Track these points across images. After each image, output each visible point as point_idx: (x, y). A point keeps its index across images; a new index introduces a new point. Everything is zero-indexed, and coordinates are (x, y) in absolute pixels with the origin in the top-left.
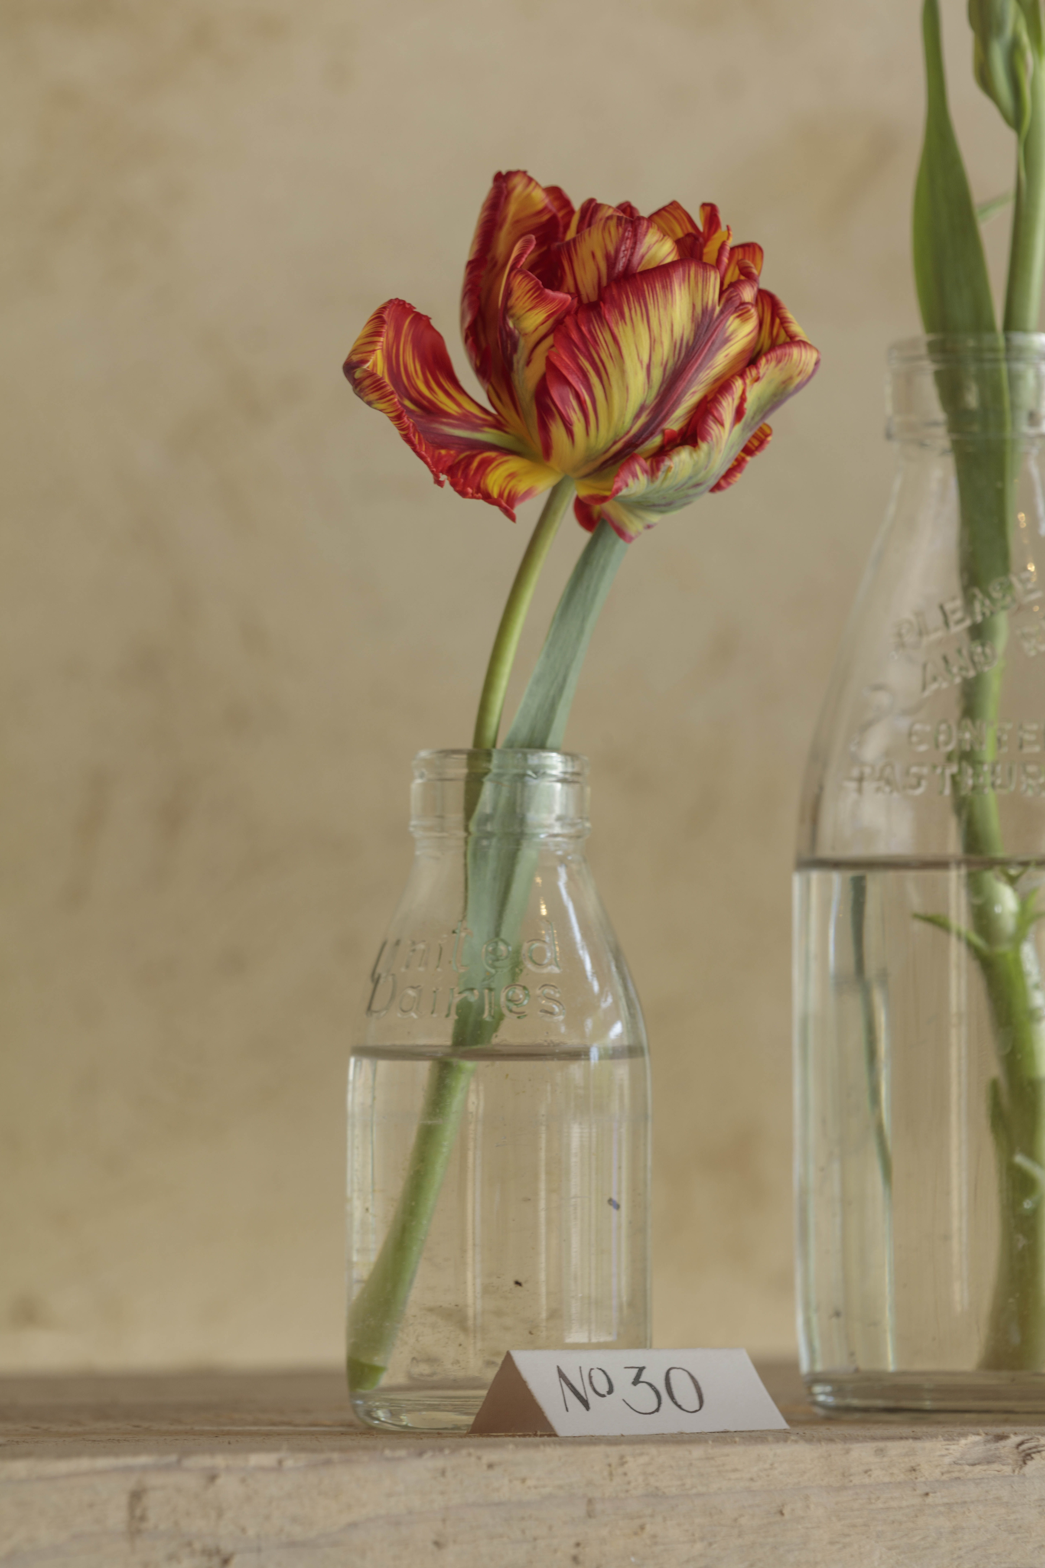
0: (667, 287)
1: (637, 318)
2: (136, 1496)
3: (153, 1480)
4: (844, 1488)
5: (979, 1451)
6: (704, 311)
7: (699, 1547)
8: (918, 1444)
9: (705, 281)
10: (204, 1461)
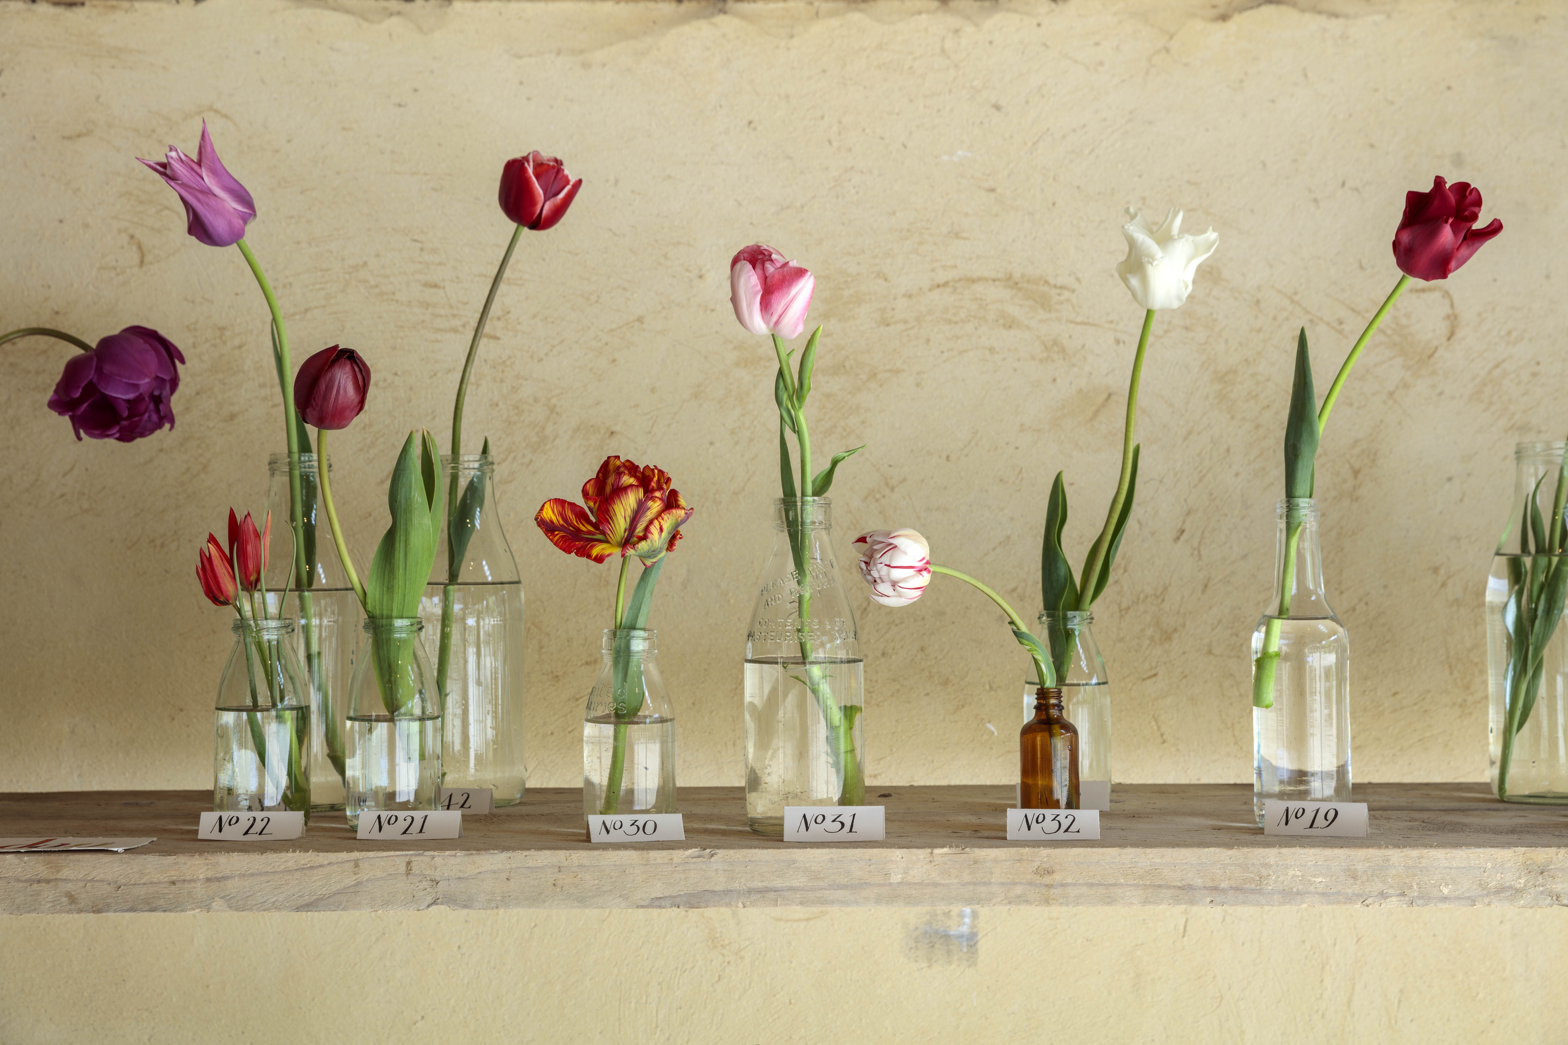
0: (626, 493)
1: (619, 503)
2: (409, 863)
3: (413, 859)
4: (647, 865)
5: (697, 854)
6: (639, 500)
7: (596, 882)
8: (673, 851)
9: (638, 491)
10: (432, 853)
